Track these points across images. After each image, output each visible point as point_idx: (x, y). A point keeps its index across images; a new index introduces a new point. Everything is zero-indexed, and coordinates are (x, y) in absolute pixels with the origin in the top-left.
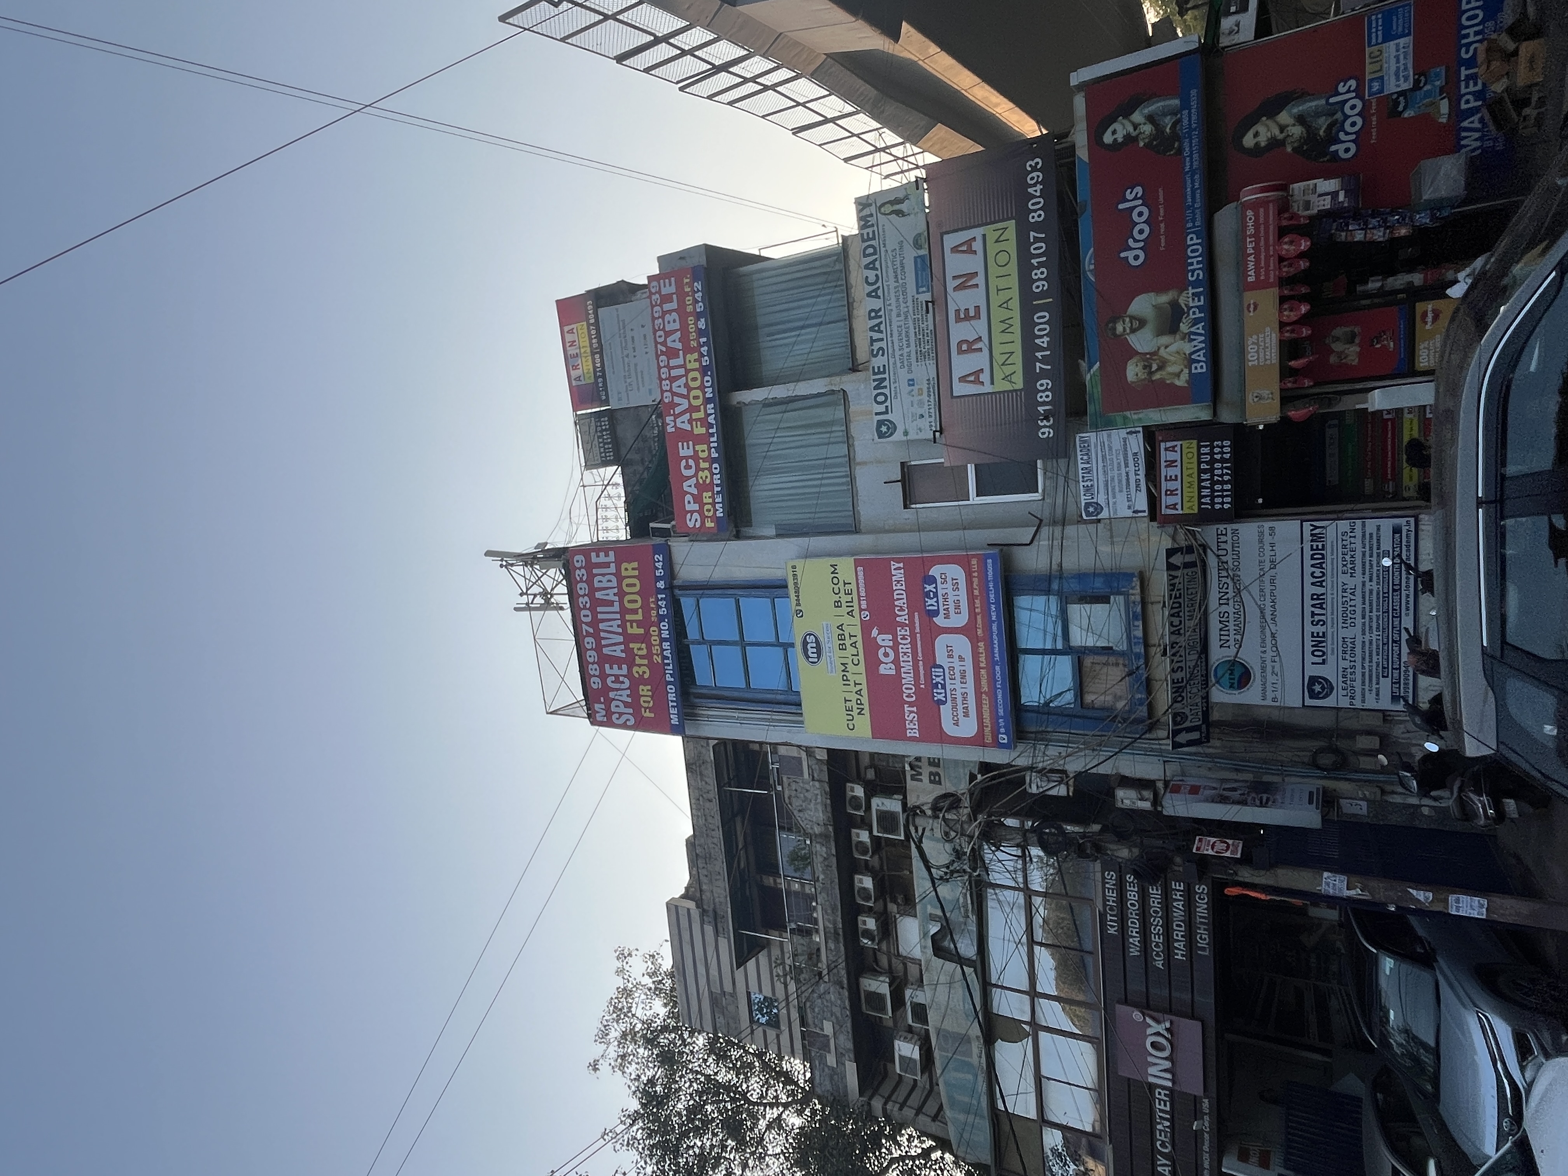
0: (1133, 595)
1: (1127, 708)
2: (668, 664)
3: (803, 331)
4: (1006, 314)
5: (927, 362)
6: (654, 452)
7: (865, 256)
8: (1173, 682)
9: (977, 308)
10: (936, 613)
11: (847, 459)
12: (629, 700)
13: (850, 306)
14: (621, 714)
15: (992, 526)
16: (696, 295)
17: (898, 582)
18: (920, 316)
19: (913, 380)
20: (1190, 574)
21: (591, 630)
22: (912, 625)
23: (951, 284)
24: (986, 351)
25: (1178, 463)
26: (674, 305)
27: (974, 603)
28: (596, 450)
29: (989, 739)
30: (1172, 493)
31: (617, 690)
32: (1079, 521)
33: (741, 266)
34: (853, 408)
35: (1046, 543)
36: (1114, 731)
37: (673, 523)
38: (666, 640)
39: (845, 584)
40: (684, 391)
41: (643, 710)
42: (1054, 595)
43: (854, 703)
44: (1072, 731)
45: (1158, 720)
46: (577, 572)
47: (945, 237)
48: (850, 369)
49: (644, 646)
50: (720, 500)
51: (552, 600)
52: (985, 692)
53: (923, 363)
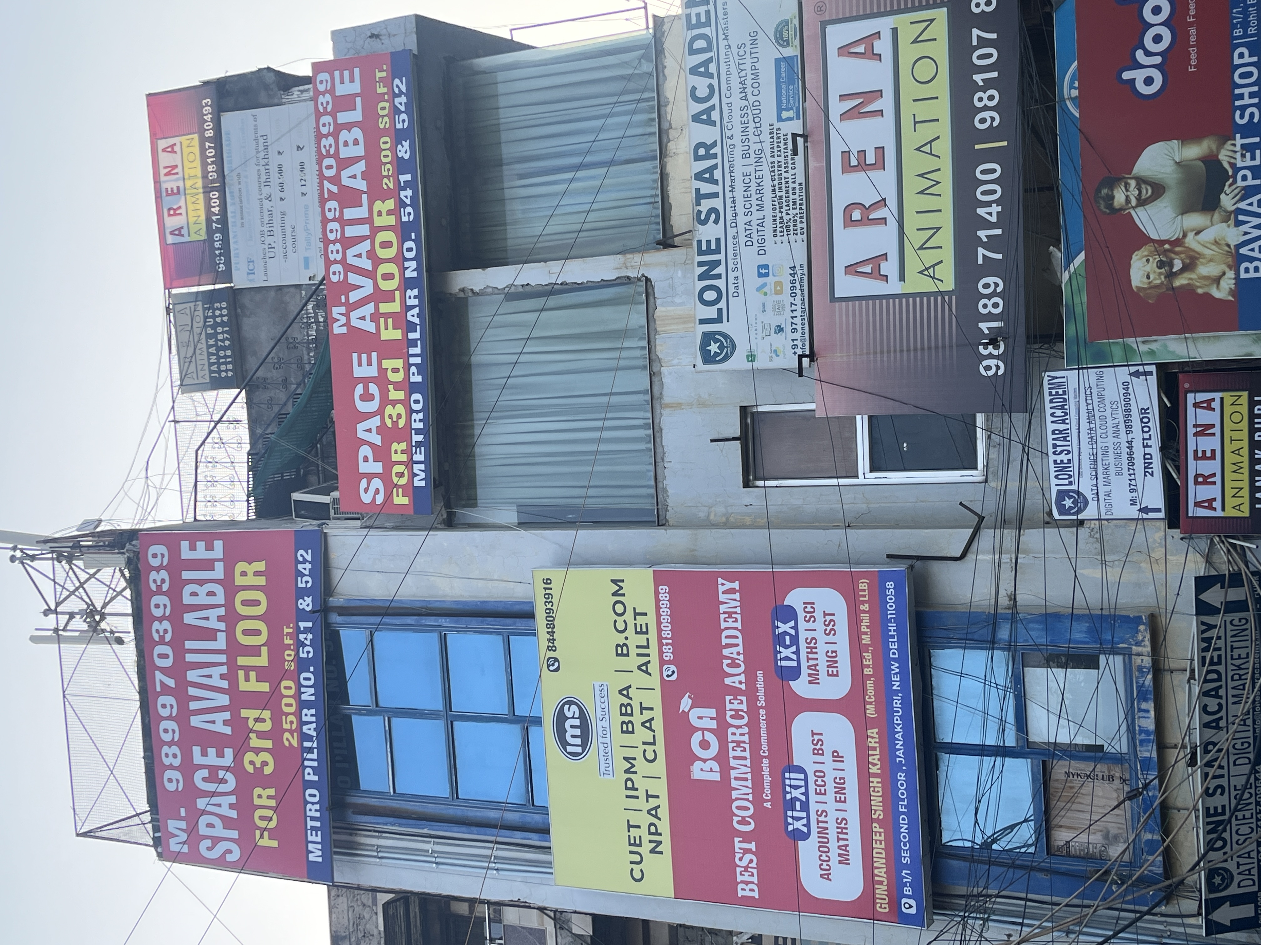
0: (1139, 655)
1: (1126, 858)
2: (310, 750)
3: (580, 174)
4: (930, 163)
5: (792, 237)
6: (307, 367)
7: (693, 52)
8: (1207, 813)
9: (880, 150)
10: (795, 673)
11: (648, 397)
12: (234, 814)
13: (663, 136)
14: (216, 840)
15: (897, 525)
16: (397, 100)
17: (730, 614)
18: (782, 159)
19: (766, 267)
20: (1236, 622)
21: (171, 683)
22: (751, 693)
23: (836, 108)
24: (892, 223)
25: (1217, 430)
26: (356, 115)
27: (862, 658)
28: (202, 358)
29: (882, 906)
30: (1205, 480)
31: (214, 794)
32: (1048, 523)
33: (479, 56)
34: (660, 311)
35: (989, 557)
36: (1104, 899)
37: (336, 494)
38: (307, 705)
39: (636, 614)
40: (367, 264)
41: (258, 833)
42: (1003, 649)
43: (643, 832)
44: (1030, 896)
45: (1182, 882)
46: (153, 575)
47: (829, 29)
48: (659, 243)
49: (266, 714)
50: (421, 457)
51: (103, 625)
52: (877, 820)
53: (785, 238)
